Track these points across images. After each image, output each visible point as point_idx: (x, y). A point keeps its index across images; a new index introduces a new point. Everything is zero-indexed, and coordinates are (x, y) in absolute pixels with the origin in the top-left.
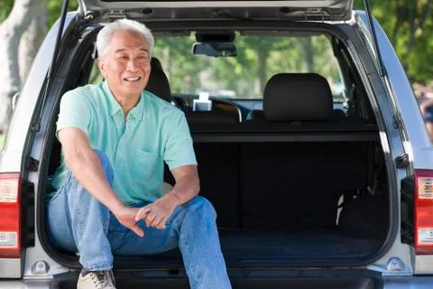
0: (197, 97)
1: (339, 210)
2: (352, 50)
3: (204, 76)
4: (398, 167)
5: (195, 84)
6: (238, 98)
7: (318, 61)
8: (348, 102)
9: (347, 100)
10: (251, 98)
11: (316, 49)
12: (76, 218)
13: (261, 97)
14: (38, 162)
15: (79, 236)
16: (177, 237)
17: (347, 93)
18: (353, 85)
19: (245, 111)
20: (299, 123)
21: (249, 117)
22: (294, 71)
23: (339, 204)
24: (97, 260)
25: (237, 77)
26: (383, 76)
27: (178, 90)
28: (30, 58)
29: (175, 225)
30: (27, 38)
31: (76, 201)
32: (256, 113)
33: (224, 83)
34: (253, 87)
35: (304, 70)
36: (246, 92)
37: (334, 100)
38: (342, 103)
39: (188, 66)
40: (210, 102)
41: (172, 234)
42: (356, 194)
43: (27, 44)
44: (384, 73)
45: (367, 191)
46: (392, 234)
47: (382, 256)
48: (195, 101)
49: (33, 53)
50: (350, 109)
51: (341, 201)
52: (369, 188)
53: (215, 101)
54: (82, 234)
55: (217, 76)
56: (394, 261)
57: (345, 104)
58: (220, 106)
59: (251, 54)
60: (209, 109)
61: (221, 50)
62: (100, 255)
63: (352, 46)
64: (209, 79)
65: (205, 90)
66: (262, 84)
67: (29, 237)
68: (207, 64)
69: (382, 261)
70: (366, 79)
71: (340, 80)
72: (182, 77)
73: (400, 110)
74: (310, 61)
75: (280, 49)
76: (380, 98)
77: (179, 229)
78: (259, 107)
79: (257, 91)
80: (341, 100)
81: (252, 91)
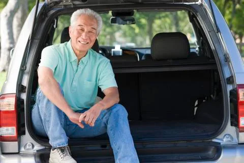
0: (114, 48)
1: (196, 109)
2: (200, 19)
3: (117, 35)
4: (227, 83)
5: (113, 39)
6: (137, 47)
7: (182, 24)
8: (199, 48)
9: (198, 46)
10: (144, 47)
11: (180, 18)
12: (45, 119)
13: (150, 47)
14: (26, 87)
15: (47, 128)
16: (106, 127)
17: (198, 42)
18: (201, 38)
19: (141, 55)
20: (171, 61)
21: (143, 58)
22: (168, 31)
23: (195, 105)
24: (58, 141)
25: (136, 35)
26: (218, 32)
27: (103, 43)
28: (19, 28)
29: (104, 120)
30: (17, 17)
31: (44, 110)
32: (147, 55)
33: (129, 39)
34: (145, 40)
35: (174, 30)
36: (142, 43)
37: (191, 47)
38: (195, 48)
39: (108, 30)
40: (121, 50)
41: (103, 125)
42: (205, 99)
43: (17, 21)
44: (218, 31)
45: (211, 97)
46: (225, 122)
47: (220, 134)
48: (113, 50)
49: (21, 26)
50: (200, 51)
51: (196, 103)
52: (212, 96)
53: (124, 50)
54: (49, 128)
55: (125, 35)
56: (227, 136)
57: (197, 49)
58: (127, 52)
59: (143, 21)
60: (121, 54)
61: (126, 21)
62: (60, 138)
63: (200, 16)
64: (120, 36)
65: (119, 43)
66: (150, 39)
67: (22, 129)
68: (119, 29)
69: (220, 137)
70: (208, 35)
71: (193, 35)
72: (105, 36)
73: (228, 52)
74: (177, 25)
75: (160, 18)
76: (216, 45)
77: (107, 122)
78: (149, 52)
79: (148, 43)
80: (195, 47)
81: (144, 43)
